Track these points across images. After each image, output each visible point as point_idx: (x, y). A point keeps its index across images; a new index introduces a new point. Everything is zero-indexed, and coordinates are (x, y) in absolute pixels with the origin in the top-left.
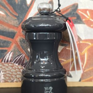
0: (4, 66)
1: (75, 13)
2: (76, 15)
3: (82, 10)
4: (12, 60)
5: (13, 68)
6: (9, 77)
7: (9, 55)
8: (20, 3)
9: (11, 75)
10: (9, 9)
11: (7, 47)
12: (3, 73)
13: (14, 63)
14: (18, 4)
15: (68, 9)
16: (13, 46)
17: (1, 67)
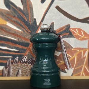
0: (22, 65)
1: (68, 30)
2: (69, 32)
3: (73, 29)
4: (27, 61)
5: (27, 67)
6: (25, 73)
7: (25, 58)
8: (32, 24)
9: (27, 71)
10: (25, 28)
11: (24, 53)
12: (21, 70)
13: (28, 63)
14: (31, 25)
15: (64, 28)
16: (27, 52)
17: (20, 66)
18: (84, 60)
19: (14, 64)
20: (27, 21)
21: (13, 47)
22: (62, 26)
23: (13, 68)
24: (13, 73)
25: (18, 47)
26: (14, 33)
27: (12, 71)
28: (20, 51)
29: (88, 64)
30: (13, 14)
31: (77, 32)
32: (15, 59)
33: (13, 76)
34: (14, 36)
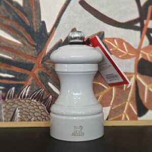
0: (20, 102)
4: (29, 96)
5: (30, 105)
6: (26, 115)
7: (26, 90)
8: (39, 31)
9: (28, 113)
10: (26, 37)
11: (24, 81)
12: (19, 111)
13: (32, 99)
14: (37, 32)
16: (30, 80)
17: (17, 104)
18: (128, 93)
19: (6, 100)
20: (29, 25)
21: (6, 71)
22: (91, 35)
23: (5, 107)
24: (5, 116)
25: (14, 71)
26: (7, 46)
27: (4, 112)
28: (18, 78)
29: (135, 100)
30: (6, 14)
31: (116, 45)
32: (9, 92)
33: (5, 121)
34: (6, 51)
